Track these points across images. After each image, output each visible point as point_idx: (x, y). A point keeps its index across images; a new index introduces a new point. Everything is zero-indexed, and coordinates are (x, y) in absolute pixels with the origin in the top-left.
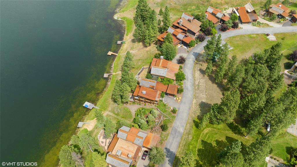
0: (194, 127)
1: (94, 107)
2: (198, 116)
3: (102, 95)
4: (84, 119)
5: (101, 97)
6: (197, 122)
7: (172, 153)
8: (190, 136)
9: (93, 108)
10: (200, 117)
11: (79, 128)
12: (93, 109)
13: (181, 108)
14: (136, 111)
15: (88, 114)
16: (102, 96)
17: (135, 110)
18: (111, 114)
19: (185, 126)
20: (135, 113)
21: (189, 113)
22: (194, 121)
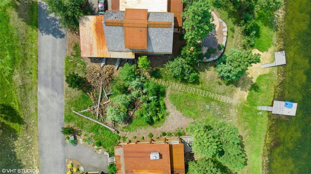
0: (16, 107)
1: (270, 109)
2: (15, 137)
3: (266, 145)
4: (278, 73)
5: (266, 138)
6: (13, 121)
7: (48, 32)
8: (20, 82)
9: (272, 106)
10: (10, 136)
11: (281, 50)
12: (270, 104)
13: (60, 148)
14: (168, 114)
15: (275, 87)
16: (265, 141)
17: (170, 116)
18: (224, 99)
19: (39, 104)
20: (167, 111)
21: (38, 140)
22: (20, 121)
